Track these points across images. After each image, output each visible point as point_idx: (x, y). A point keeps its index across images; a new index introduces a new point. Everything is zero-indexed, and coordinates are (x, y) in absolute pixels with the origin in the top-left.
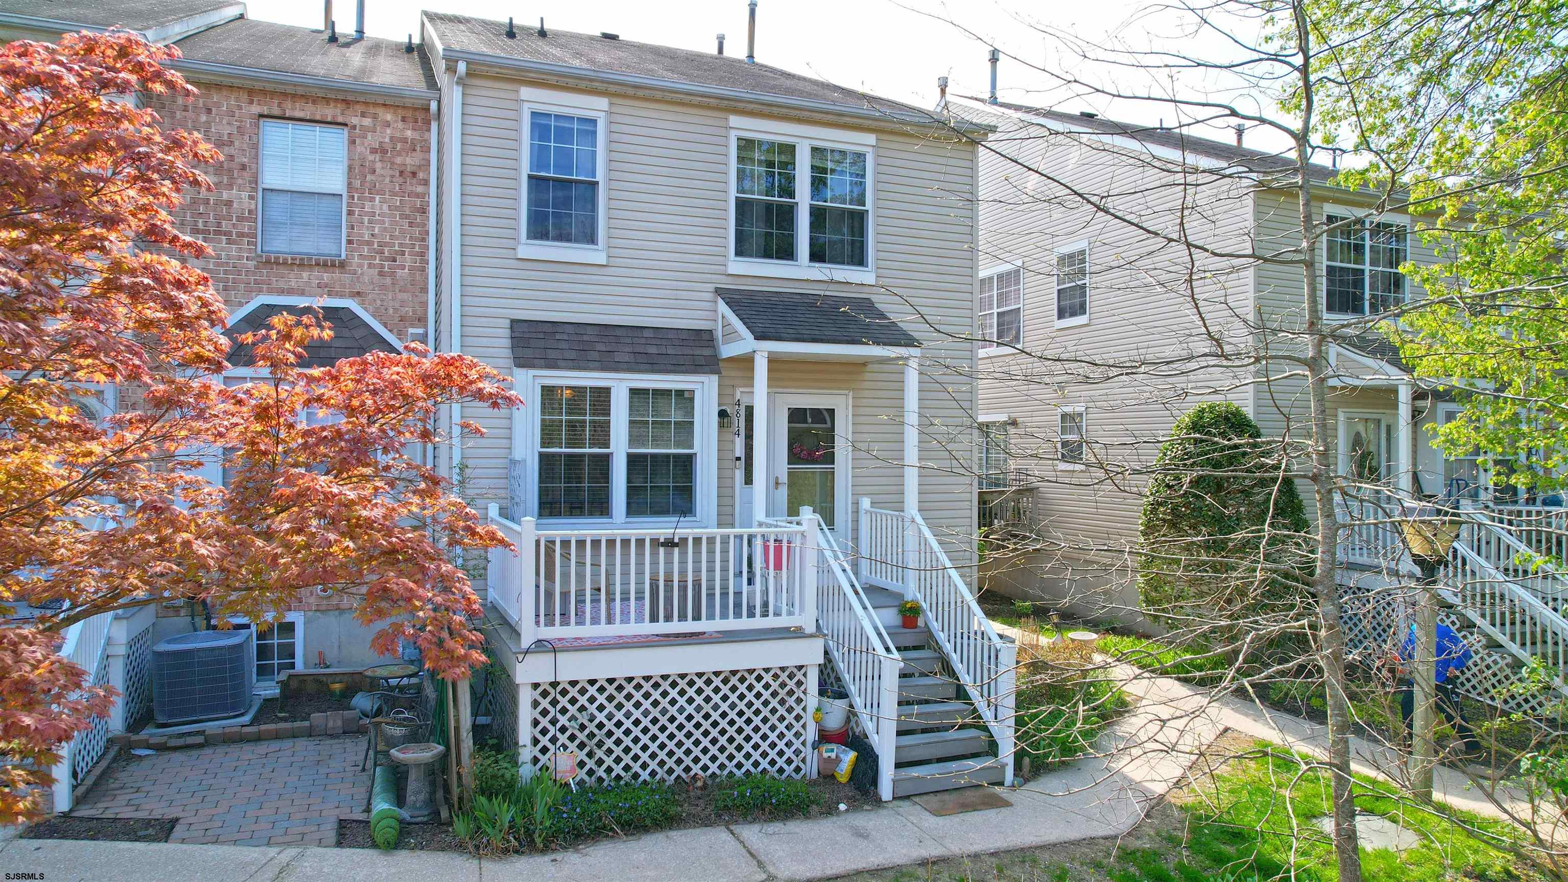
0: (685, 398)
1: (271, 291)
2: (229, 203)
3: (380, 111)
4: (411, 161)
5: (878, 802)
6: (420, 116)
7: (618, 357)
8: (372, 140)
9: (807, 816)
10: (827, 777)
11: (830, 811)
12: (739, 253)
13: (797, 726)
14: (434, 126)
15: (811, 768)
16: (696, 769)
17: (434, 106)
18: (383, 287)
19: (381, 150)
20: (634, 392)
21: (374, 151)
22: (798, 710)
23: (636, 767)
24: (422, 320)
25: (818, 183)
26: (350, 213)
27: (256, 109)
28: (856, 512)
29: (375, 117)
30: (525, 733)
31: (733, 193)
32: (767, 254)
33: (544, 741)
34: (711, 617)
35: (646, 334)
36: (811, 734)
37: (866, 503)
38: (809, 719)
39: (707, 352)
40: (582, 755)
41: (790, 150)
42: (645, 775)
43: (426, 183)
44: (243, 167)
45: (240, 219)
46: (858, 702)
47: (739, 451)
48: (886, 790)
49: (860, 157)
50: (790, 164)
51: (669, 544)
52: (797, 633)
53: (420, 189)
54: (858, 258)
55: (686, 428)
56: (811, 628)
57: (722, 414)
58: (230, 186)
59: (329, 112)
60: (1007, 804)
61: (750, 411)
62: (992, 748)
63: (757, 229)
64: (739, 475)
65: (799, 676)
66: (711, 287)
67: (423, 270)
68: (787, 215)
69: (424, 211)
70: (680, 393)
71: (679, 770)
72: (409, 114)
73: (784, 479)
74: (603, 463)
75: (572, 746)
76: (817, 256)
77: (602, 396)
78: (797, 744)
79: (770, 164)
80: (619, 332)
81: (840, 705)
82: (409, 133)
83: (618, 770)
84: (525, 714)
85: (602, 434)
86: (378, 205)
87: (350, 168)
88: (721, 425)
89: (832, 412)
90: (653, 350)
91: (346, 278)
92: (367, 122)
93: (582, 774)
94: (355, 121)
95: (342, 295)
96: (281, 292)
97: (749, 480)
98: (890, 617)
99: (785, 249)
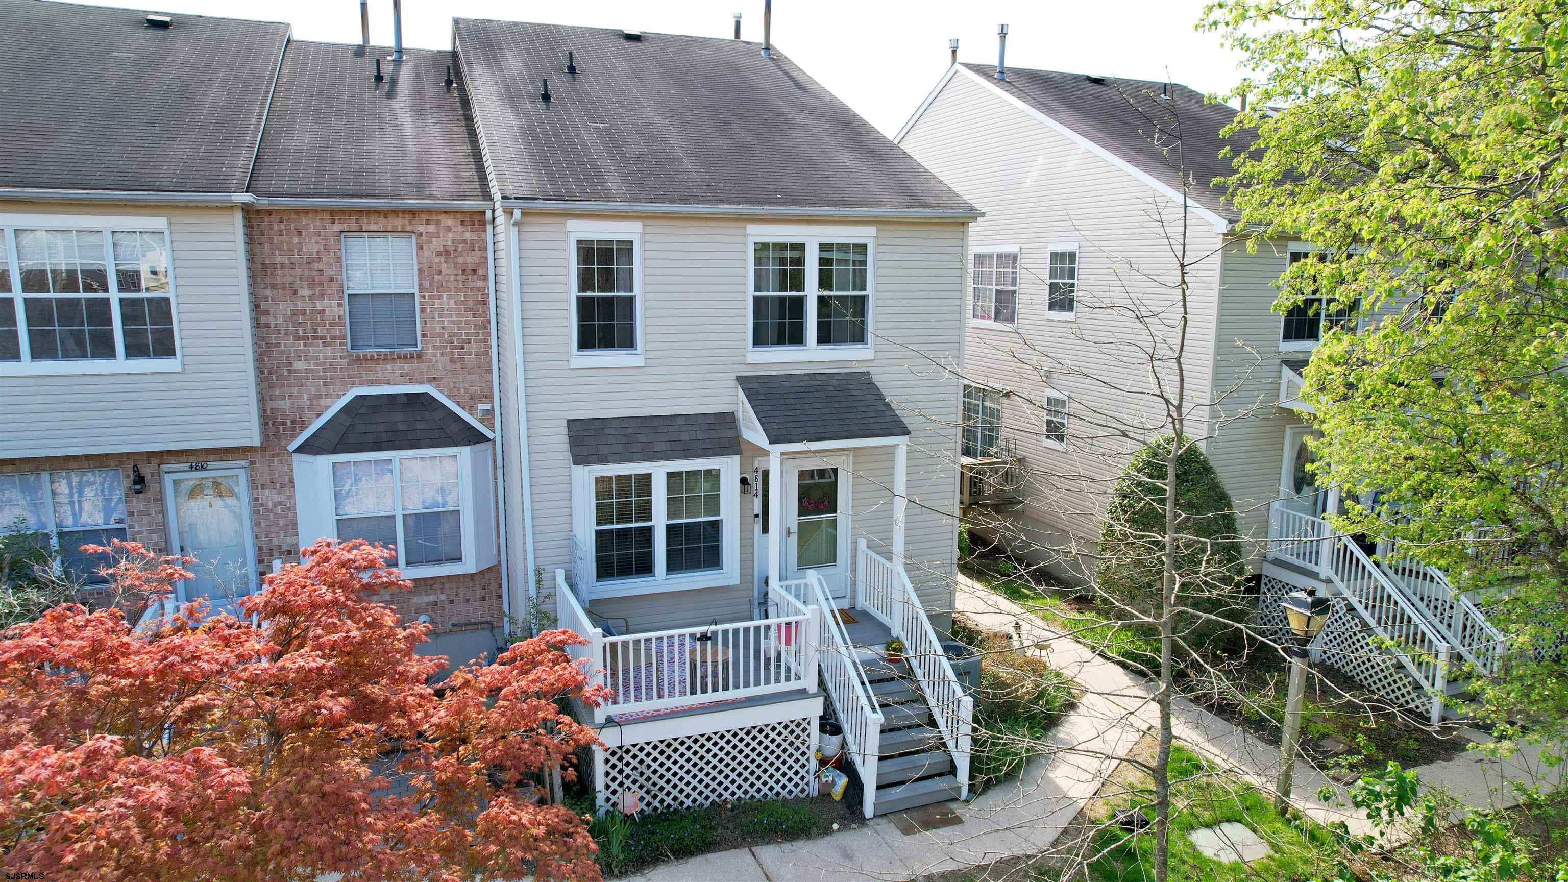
0: (713, 476)
1: (362, 384)
2: (322, 312)
3: (442, 218)
4: (471, 260)
5: (862, 820)
6: (477, 219)
7: (658, 446)
8: (437, 245)
9: (809, 837)
10: (825, 795)
11: (826, 831)
12: (758, 341)
13: (803, 760)
14: (489, 228)
15: (813, 789)
16: (726, 795)
17: (489, 215)
18: (455, 371)
19: (445, 253)
20: (670, 475)
21: (439, 254)
22: (803, 748)
23: (682, 797)
24: (489, 397)
25: (825, 281)
26: (423, 310)
27: (337, 227)
28: (855, 550)
29: (438, 223)
30: (600, 782)
31: (751, 293)
32: (780, 341)
33: (614, 786)
34: (736, 686)
35: (681, 421)
36: (813, 765)
37: (862, 544)
38: (811, 754)
39: (730, 434)
40: (642, 793)
41: (801, 247)
42: (688, 802)
43: (485, 278)
44: (332, 280)
45: (333, 324)
46: (850, 738)
47: (758, 509)
48: (868, 809)
49: (862, 248)
50: (800, 261)
51: (704, 638)
52: (802, 694)
53: (480, 284)
54: (859, 337)
55: (713, 503)
56: (813, 688)
57: (744, 481)
58: (322, 297)
59: (398, 223)
60: (957, 821)
61: (766, 474)
62: (953, 770)
63: (771, 321)
64: (758, 527)
65: (804, 724)
66: (733, 375)
67: (487, 354)
68: (798, 305)
69: (484, 303)
70: (708, 472)
71: (713, 797)
72: (467, 218)
73: (794, 528)
74: (647, 534)
75: (635, 788)
76: (824, 338)
77: (645, 481)
78: (802, 772)
79: (783, 261)
80: (656, 423)
81: (836, 740)
82: (468, 235)
83: (669, 800)
84: (599, 768)
85: (645, 512)
86: (446, 301)
87: (420, 271)
88: (743, 492)
89: (835, 470)
90: (685, 437)
91: (423, 366)
92: (431, 228)
93: (642, 806)
94: (421, 228)
95: (421, 382)
96: (371, 383)
97: (765, 529)
98: (878, 651)
99: (796, 337)
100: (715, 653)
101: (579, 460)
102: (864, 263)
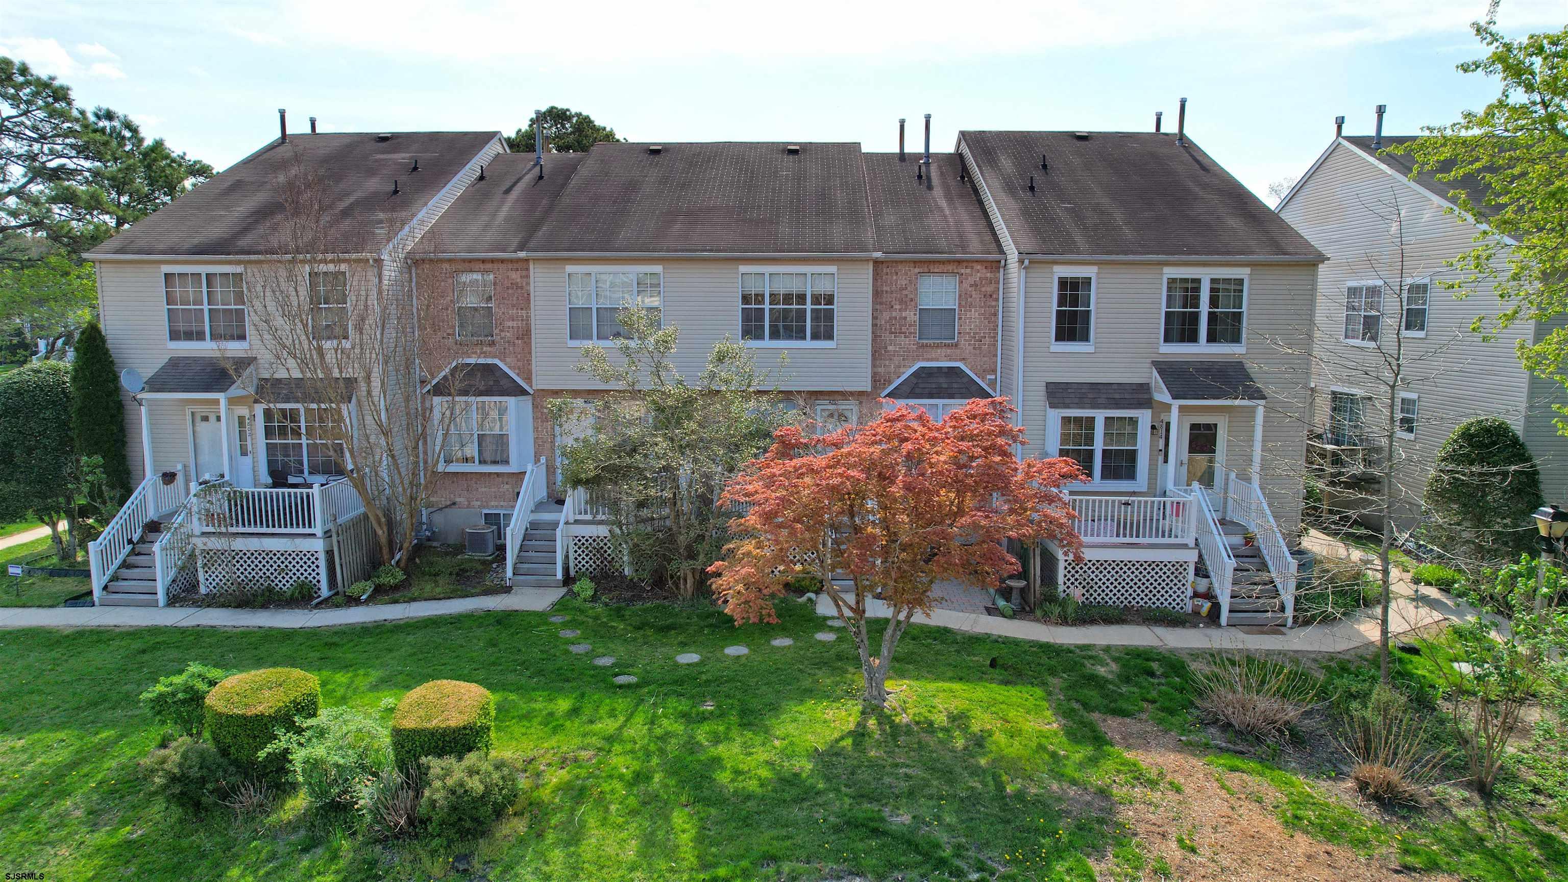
0: (1133, 421)
1: (924, 360)
2: (905, 318)
3: (975, 265)
4: (989, 289)
5: (1219, 626)
6: (994, 265)
7: (1100, 401)
8: (971, 280)
9: (1184, 627)
10: (1196, 613)
11: (1195, 626)
12: (1166, 340)
13: (1183, 589)
14: (1002, 270)
15: (1189, 608)
16: (1134, 603)
17: (1003, 262)
18: (975, 355)
19: (975, 285)
20: (1107, 419)
21: (971, 286)
22: (1184, 581)
23: (1107, 599)
24: (994, 371)
25: (1214, 302)
26: (960, 318)
27: (917, 270)
28: (1227, 479)
29: (972, 268)
30: (1061, 579)
31: (1164, 309)
32: (1182, 340)
33: (1068, 583)
34: (1144, 536)
35: (1115, 387)
36: (1190, 593)
37: (1233, 476)
38: (1188, 585)
39: (1146, 396)
40: (1084, 591)
41: (1198, 281)
42: (1110, 602)
43: (997, 300)
44: (912, 300)
45: (910, 325)
46: (1214, 580)
47: (1161, 445)
48: (1224, 620)
49: (1240, 282)
50: (1197, 289)
51: (1127, 504)
52: (1185, 546)
53: (994, 303)
54: (1236, 338)
55: (1134, 436)
56: (1192, 543)
57: (1153, 427)
58: (906, 310)
59: (950, 268)
60: (1283, 634)
61: (1168, 425)
62: (1283, 609)
63: (1176, 326)
64: (1161, 458)
65: (1185, 566)
66: (1149, 360)
67: (995, 345)
68: (1195, 317)
69: (995, 314)
70: (1131, 418)
71: (1126, 602)
72: (988, 265)
73: (1186, 461)
74: (1090, 454)
75: (1080, 587)
76: (1212, 338)
77: (1091, 421)
78: (1182, 596)
79: (1186, 290)
80: (1099, 387)
81: (1205, 580)
82: (989, 275)
83: (1099, 599)
84: (1061, 572)
85: (1090, 439)
86: (974, 314)
87: (960, 296)
88: (1152, 434)
89: (1216, 425)
90: (1117, 396)
91: (958, 351)
92: (968, 271)
93: (1084, 599)
94: (963, 271)
95: (956, 360)
96: (928, 360)
97: (1166, 461)
98: (1238, 540)
99: (1192, 337)
100: (1132, 512)
101: (1053, 406)
102: (1241, 291)
